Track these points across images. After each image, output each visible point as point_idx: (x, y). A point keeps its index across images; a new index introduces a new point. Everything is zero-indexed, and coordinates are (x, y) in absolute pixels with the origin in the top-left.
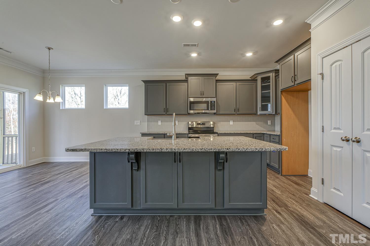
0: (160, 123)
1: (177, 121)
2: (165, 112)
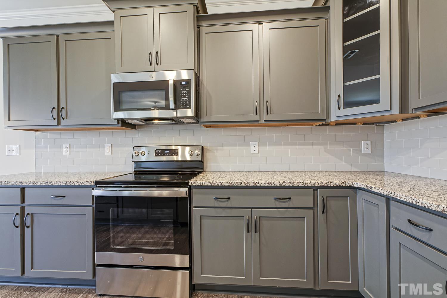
0: (65, 150)
1: (110, 145)
2: (56, 120)
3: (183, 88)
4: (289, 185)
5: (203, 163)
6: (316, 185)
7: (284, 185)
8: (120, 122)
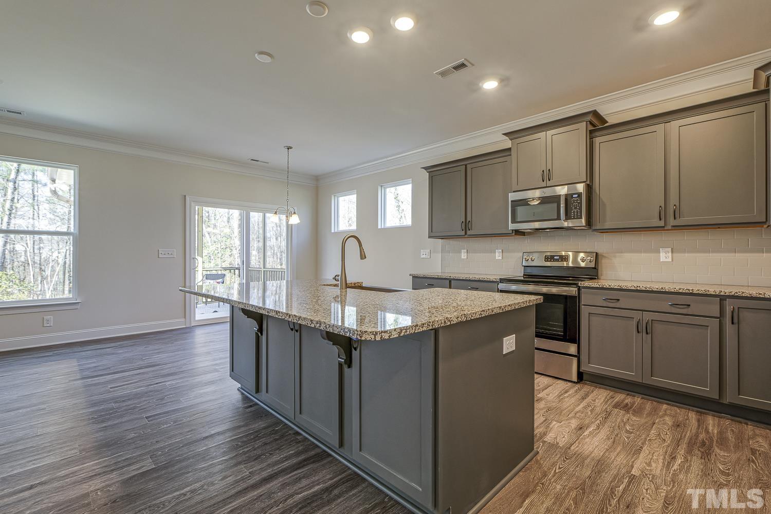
0: (464, 255)
1: (501, 250)
2: (464, 231)
3: (574, 201)
4: (687, 291)
5: (598, 270)
6: (722, 294)
7: (680, 291)
8: (514, 231)
